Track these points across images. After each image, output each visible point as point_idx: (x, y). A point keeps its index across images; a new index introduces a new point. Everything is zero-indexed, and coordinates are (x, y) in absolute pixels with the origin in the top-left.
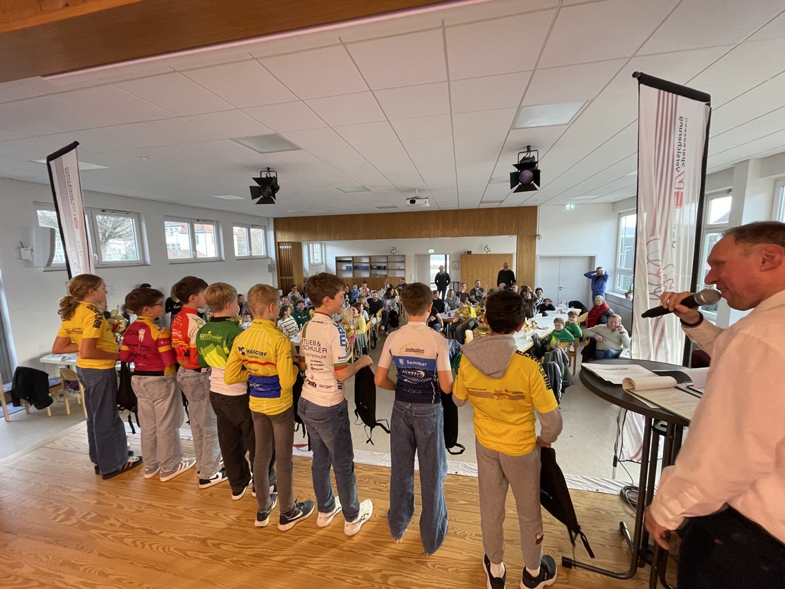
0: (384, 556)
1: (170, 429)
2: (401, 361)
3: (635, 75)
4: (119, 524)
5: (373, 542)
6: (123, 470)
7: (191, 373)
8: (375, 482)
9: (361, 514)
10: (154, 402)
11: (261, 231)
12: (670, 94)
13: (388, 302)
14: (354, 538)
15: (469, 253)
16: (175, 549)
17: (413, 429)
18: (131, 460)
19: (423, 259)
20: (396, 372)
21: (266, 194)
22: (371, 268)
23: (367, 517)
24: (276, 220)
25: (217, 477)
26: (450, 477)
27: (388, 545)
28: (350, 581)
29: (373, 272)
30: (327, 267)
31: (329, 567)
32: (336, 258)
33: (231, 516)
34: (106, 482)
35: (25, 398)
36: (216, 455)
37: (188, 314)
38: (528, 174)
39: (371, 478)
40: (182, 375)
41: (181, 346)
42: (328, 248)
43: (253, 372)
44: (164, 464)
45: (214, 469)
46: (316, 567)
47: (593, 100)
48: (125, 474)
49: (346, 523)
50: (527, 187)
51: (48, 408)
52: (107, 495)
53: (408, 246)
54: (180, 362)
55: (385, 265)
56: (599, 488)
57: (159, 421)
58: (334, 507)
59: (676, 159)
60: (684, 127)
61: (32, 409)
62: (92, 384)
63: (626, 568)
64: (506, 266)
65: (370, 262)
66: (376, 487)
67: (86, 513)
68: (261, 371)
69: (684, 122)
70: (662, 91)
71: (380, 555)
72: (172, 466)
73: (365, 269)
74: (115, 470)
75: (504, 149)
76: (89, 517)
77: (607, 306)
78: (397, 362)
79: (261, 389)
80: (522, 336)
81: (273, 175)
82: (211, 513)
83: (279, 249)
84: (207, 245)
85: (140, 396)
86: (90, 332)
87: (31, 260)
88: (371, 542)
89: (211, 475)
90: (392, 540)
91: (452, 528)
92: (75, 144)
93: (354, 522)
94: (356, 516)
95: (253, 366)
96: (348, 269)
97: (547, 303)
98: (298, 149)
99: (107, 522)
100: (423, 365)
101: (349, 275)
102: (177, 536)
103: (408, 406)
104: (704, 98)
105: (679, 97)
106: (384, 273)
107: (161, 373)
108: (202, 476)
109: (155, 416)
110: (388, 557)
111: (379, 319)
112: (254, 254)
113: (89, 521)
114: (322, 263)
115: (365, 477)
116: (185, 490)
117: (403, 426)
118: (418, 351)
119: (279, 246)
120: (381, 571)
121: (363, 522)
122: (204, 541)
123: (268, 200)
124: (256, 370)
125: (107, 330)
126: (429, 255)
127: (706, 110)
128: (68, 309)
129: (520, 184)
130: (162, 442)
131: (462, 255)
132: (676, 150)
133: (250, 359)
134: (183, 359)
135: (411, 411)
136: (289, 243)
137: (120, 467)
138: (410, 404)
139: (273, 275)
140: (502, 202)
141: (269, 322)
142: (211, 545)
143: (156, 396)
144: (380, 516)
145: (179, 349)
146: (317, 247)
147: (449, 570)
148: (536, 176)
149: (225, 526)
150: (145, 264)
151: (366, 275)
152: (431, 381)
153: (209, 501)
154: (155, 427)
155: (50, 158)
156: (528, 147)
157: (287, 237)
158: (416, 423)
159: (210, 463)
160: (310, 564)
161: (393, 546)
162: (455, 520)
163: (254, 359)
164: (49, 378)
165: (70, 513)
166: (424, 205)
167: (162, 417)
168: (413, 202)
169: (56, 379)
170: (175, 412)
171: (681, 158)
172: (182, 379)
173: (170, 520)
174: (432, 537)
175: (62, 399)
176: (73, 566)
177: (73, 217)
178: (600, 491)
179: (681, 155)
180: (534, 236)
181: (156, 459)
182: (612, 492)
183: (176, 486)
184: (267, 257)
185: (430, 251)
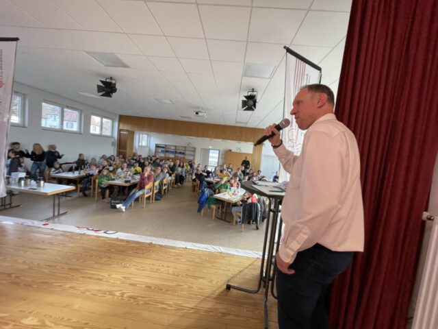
3: (285, 47)
11: (110, 121)
12: (302, 62)
15: (230, 151)
19: (206, 152)
21: (107, 91)
22: (176, 152)
24: (121, 116)
26: (182, 249)
29: (177, 155)
30: (150, 150)
32: (156, 144)
38: (251, 102)
50: (250, 109)
53: (198, 142)
55: (184, 152)
60: (308, 80)
64: (246, 158)
65: (175, 149)
69: (309, 77)
70: (298, 59)
73: (172, 152)
75: (241, 89)
96: (162, 151)
101: (163, 155)
104: (319, 69)
105: (307, 65)
106: (183, 156)
112: (103, 134)
114: (147, 146)
119: (120, 131)
123: (108, 95)
126: (210, 149)
127: (319, 75)
129: (247, 106)
131: (226, 151)
136: (127, 131)
139: (114, 148)
146: (145, 136)
150: (24, 127)
151: (172, 156)
156: (253, 89)
157: (126, 127)
168: (197, 113)
184: (112, 137)
185: (210, 147)
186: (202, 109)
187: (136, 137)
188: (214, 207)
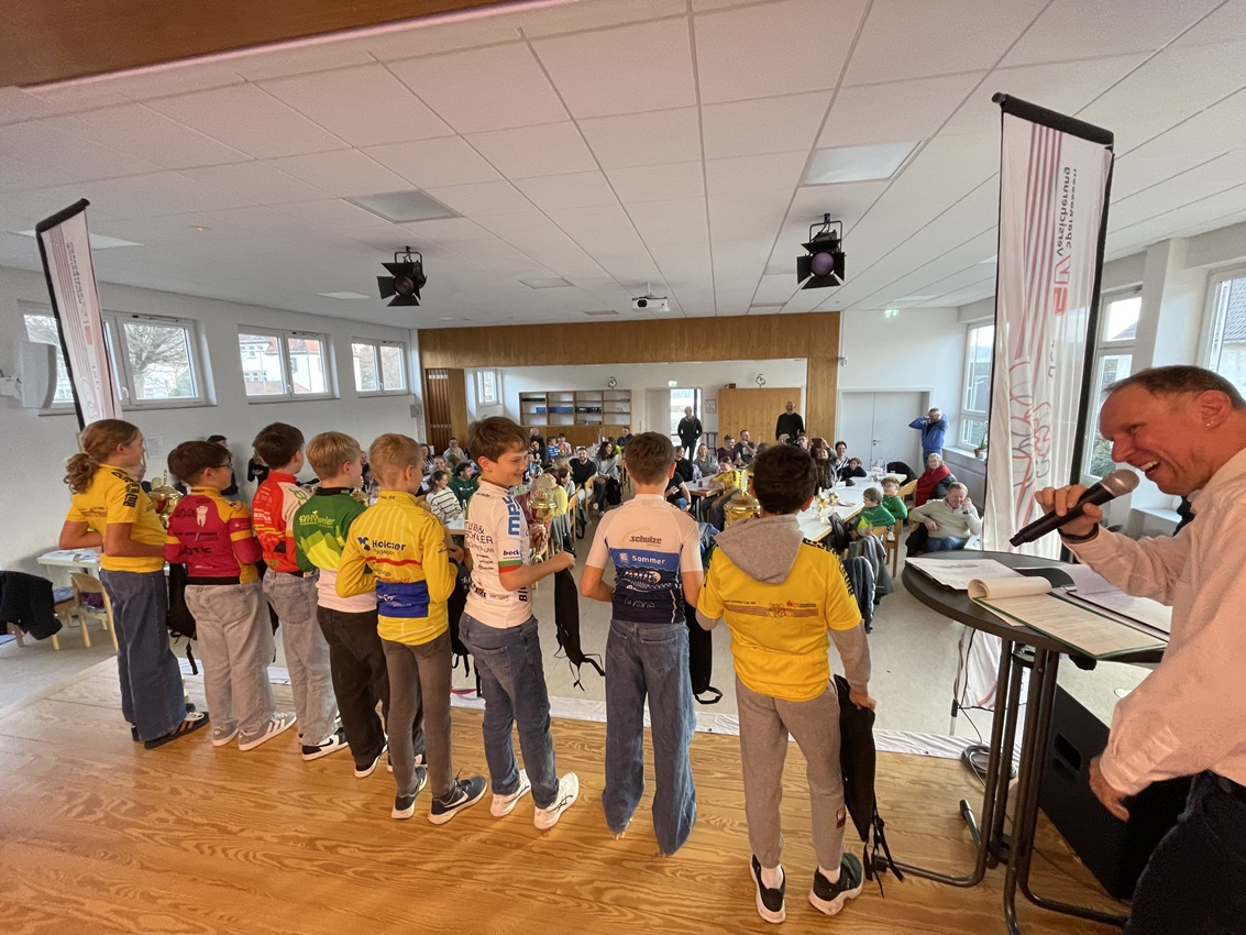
0: (597, 859)
1: (252, 668)
2: (623, 557)
3: (996, 98)
4: (172, 819)
5: (581, 839)
6: (179, 734)
7: (287, 578)
8: (583, 746)
9: (560, 796)
10: (224, 626)
11: (398, 351)
12: (1051, 130)
13: (604, 464)
14: (549, 833)
15: (733, 386)
16: (264, 855)
17: (641, 664)
18: (191, 717)
19: (660, 396)
20: (614, 574)
21: (404, 290)
22: (577, 410)
23: (570, 801)
24: (422, 333)
25: (331, 742)
26: (701, 736)
27: (603, 843)
28: (543, 899)
29: (580, 417)
30: (505, 408)
31: (510, 878)
32: (520, 394)
33: (354, 803)
34: (151, 754)
35: (16, 623)
36: (329, 708)
37: (280, 484)
38: (825, 259)
39: (576, 739)
40: (272, 582)
41: (270, 536)
42: (507, 378)
43: (383, 576)
44: (243, 723)
45: (326, 730)
46: (491, 879)
47: (929, 140)
48: (182, 740)
49: (537, 810)
50: (823, 280)
51: (54, 637)
52: (153, 773)
53: (634, 375)
54: (267, 561)
55: (599, 405)
56: (929, 749)
57: (233, 655)
58: (518, 786)
59: (1058, 235)
60: (1071, 185)
61: (28, 638)
62: (126, 596)
63: (968, 870)
64: (789, 407)
65: (575, 401)
66: (585, 754)
67: (118, 801)
68: (396, 575)
69: (1071, 176)
70: (1038, 126)
71: (591, 858)
72: (258, 725)
73: (567, 412)
74: (164, 733)
75: (787, 219)
76: (124, 809)
77: (947, 469)
78: (617, 559)
79: (397, 604)
80: (814, 517)
81: (415, 258)
82: (322, 799)
83: (427, 379)
84: (311, 374)
85: (200, 619)
86: (118, 513)
87: (16, 395)
88: (577, 838)
89: (321, 738)
90: (609, 836)
91: (703, 815)
92: (83, 204)
93: (549, 808)
94: (554, 800)
95: (386, 567)
96: (540, 412)
97: (854, 467)
98: (455, 215)
99: (154, 815)
100: (659, 562)
101: (542, 422)
102: (268, 837)
103: (634, 627)
104: (1103, 137)
105: (1065, 135)
106: (597, 418)
107: (235, 581)
108: (306, 741)
109: (227, 648)
110: (602, 860)
111: (590, 492)
112: (388, 388)
113: (124, 815)
114: (498, 403)
115: (567, 739)
116: (280, 764)
117: (625, 659)
118: (650, 540)
119: (427, 374)
120: (591, 882)
121: (563, 808)
122: (311, 843)
123: (408, 299)
124: (388, 574)
125: (148, 509)
126: (667, 391)
127: (1106, 158)
128: (81, 475)
129: (813, 275)
130: (241, 690)
131: (720, 390)
132: (1058, 222)
133: (378, 557)
134: (273, 557)
135: (638, 635)
136: (444, 370)
137: (173, 729)
138: (636, 625)
139: (418, 422)
140: (784, 305)
141: (407, 496)
142: (323, 849)
143: (227, 617)
144: (590, 799)
145: (265, 540)
146: (488, 377)
147: (699, 879)
148: (839, 263)
149: (343, 817)
150: (208, 405)
151: (568, 421)
152: (670, 588)
153: (318, 780)
154: (229, 666)
155: (43, 227)
156: (827, 216)
157: (440, 361)
158: (646, 654)
159: (319, 719)
160: (480, 874)
161: (611, 844)
162: (708, 804)
163: (385, 556)
164: (54, 588)
165: (92, 803)
166: (660, 308)
167: (239, 649)
168: (642, 304)
169: (66, 590)
170: (259, 642)
171: (1065, 234)
172: (272, 588)
173: (256, 810)
174: (671, 828)
175: (77, 623)
176: (98, 885)
177: (83, 325)
178: (931, 754)
179: (1066, 228)
180: (835, 360)
181: (231, 716)
182: (948, 755)
183: (265, 758)
185: (671, 384)
186: (653, 287)
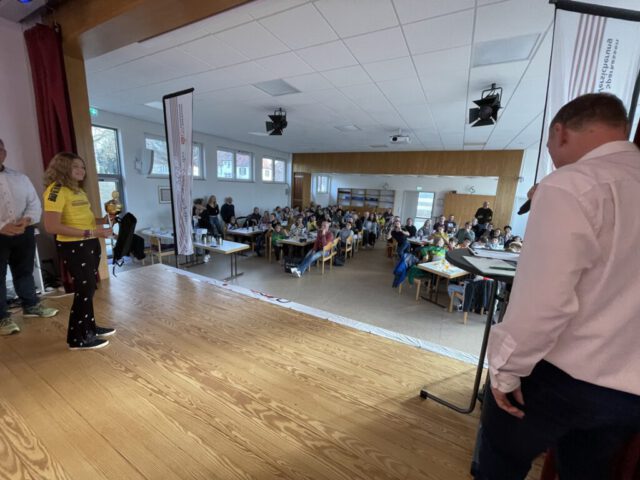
3: (551, 1)
11: (283, 163)
12: (597, 17)
15: (454, 192)
19: (412, 197)
21: (276, 128)
22: (366, 199)
24: (294, 155)
29: (367, 203)
30: (331, 197)
32: (339, 189)
42: (333, 180)
50: (485, 122)
55: (377, 197)
59: (599, 80)
60: (613, 49)
64: (485, 204)
65: (365, 194)
69: (613, 44)
70: (585, 15)
73: (361, 199)
75: (469, 88)
81: (283, 114)
83: (294, 177)
87: (141, 169)
96: (347, 198)
98: (297, 91)
101: (347, 204)
106: (375, 204)
112: (276, 180)
114: (327, 193)
123: (278, 132)
126: (417, 192)
129: (479, 119)
131: (446, 194)
132: (600, 72)
136: (302, 173)
139: (288, 197)
140: (485, 144)
146: (324, 179)
150: (202, 179)
151: (360, 204)
156: (493, 85)
157: (301, 169)
168: (395, 139)
169: (148, 243)
179: (606, 77)
180: (517, 179)
184: (286, 183)
185: (419, 188)
186: (403, 131)
187: (314, 180)
188: (418, 281)
